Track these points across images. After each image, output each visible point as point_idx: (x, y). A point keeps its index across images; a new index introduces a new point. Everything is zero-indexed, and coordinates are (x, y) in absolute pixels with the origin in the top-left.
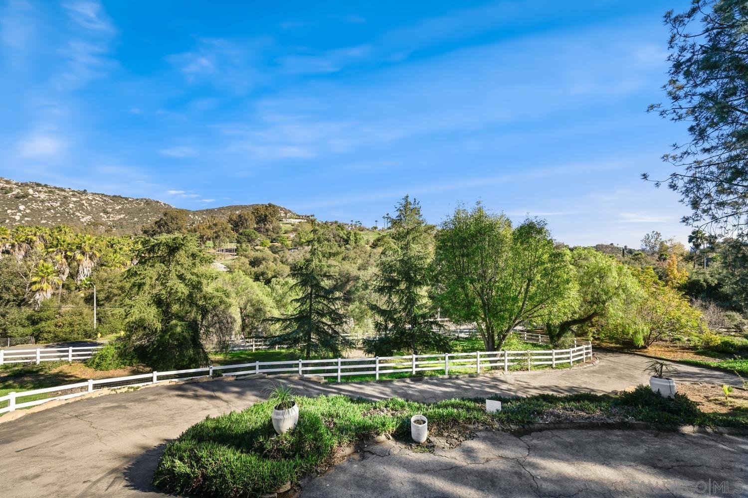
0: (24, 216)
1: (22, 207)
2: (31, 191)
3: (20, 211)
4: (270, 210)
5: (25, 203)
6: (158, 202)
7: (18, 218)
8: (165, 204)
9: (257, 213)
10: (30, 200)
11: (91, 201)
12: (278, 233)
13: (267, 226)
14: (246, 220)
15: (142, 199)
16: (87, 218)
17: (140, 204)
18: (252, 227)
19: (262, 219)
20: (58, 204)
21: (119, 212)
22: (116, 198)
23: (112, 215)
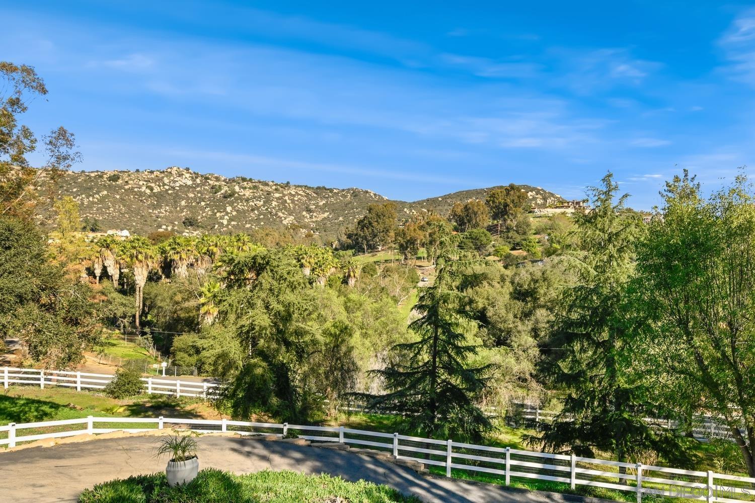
0: (231, 220)
1: (229, 209)
2: (237, 188)
3: (227, 214)
4: (513, 195)
5: (231, 204)
6: (367, 192)
7: (225, 222)
8: (375, 195)
9: (494, 202)
10: (236, 199)
11: (294, 196)
12: (525, 233)
13: (509, 222)
14: (475, 214)
15: (349, 189)
16: (289, 220)
17: (345, 197)
18: (486, 225)
19: (500, 212)
20: (262, 203)
21: (323, 209)
22: (320, 191)
23: (315, 214)
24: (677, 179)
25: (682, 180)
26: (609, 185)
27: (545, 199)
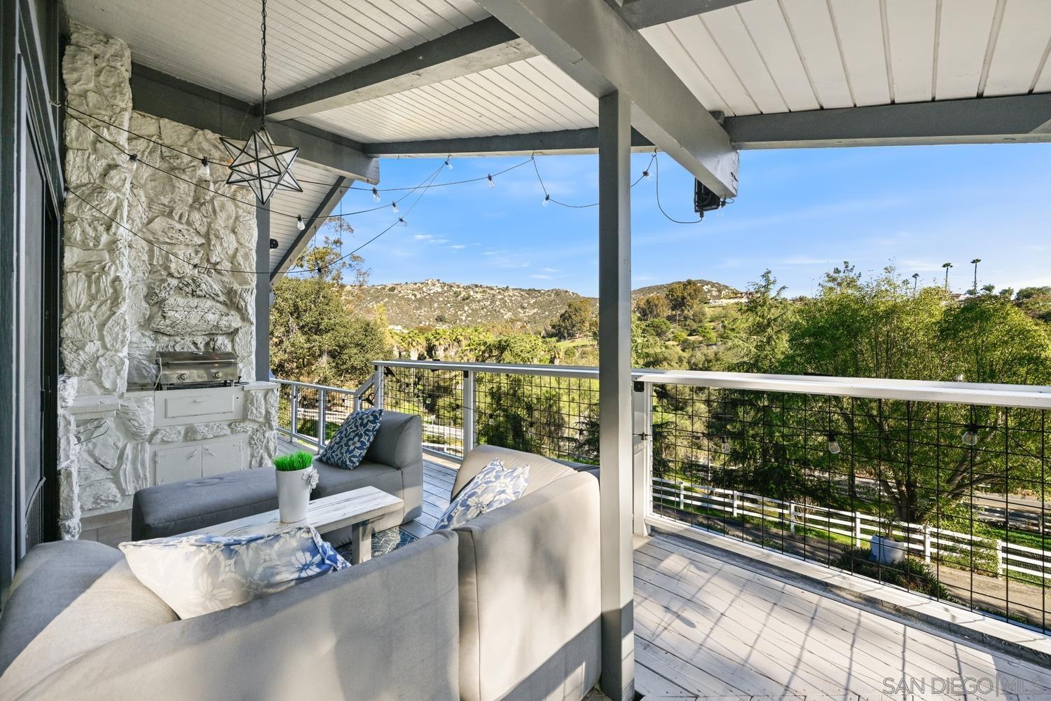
0: (468, 316)
1: (466, 308)
2: (472, 293)
3: (465, 312)
4: (690, 289)
5: (468, 304)
6: (567, 291)
7: (464, 318)
8: (573, 293)
9: (672, 295)
10: (471, 301)
11: (512, 297)
12: (700, 321)
13: (686, 312)
14: (656, 306)
15: (553, 290)
16: (508, 315)
17: (550, 296)
18: (665, 315)
19: (678, 303)
20: (489, 303)
21: (533, 306)
22: (531, 292)
23: (527, 310)
24: (837, 271)
25: (842, 271)
26: (767, 280)
27: (720, 291)
